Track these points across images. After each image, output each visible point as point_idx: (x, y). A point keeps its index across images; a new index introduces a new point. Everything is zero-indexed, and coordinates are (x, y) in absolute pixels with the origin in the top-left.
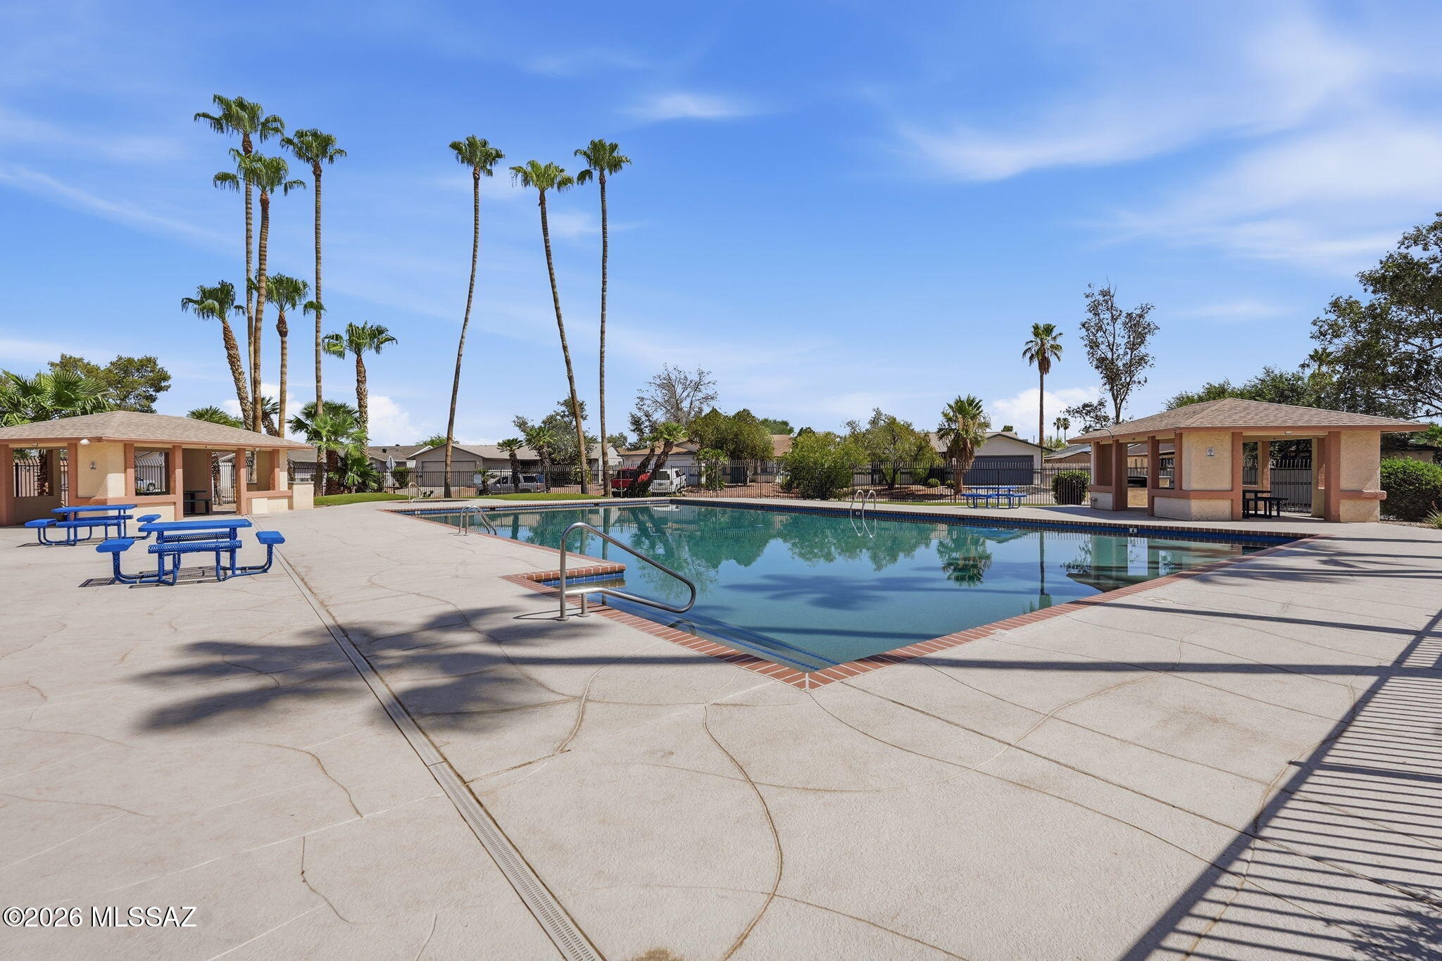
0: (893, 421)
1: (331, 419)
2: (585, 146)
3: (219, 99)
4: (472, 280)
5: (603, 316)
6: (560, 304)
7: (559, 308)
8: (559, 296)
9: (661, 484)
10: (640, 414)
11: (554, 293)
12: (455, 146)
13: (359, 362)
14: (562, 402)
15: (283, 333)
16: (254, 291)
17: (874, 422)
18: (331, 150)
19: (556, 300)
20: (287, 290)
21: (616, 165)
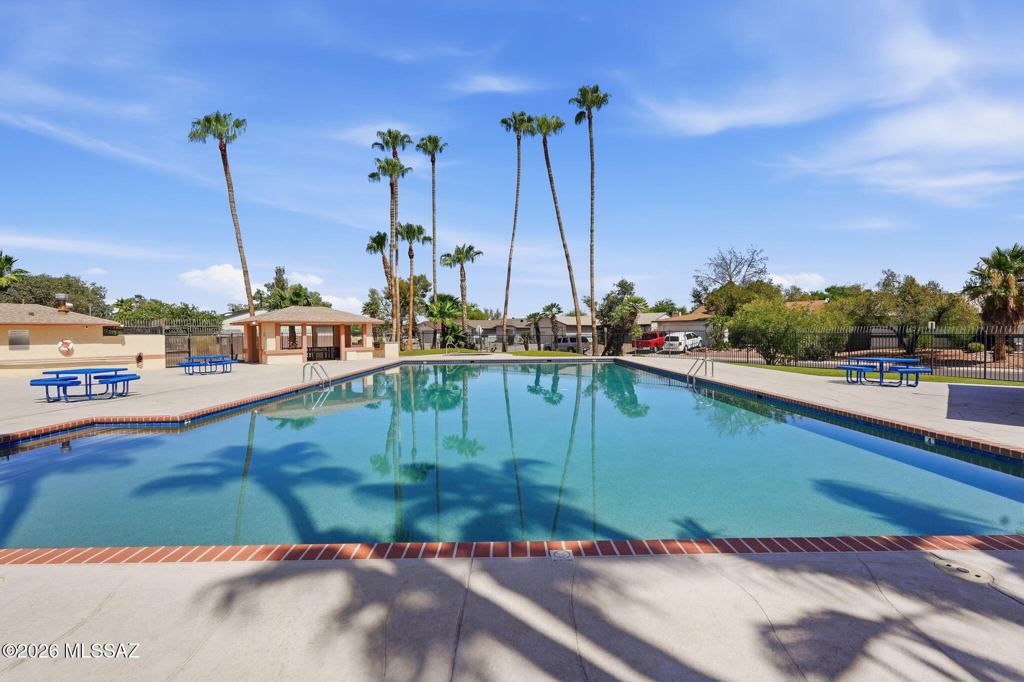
0: (911, 281)
1: (441, 304)
2: (576, 95)
3: (379, 133)
4: (516, 208)
5: (592, 219)
6: (561, 215)
7: (560, 218)
8: (560, 209)
9: (672, 345)
10: (699, 289)
11: (556, 208)
12: (504, 121)
13: (462, 268)
14: (617, 283)
15: (411, 257)
16: (399, 236)
17: (887, 284)
18: (441, 143)
19: (557, 213)
20: (411, 233)
21: (601, 101)
